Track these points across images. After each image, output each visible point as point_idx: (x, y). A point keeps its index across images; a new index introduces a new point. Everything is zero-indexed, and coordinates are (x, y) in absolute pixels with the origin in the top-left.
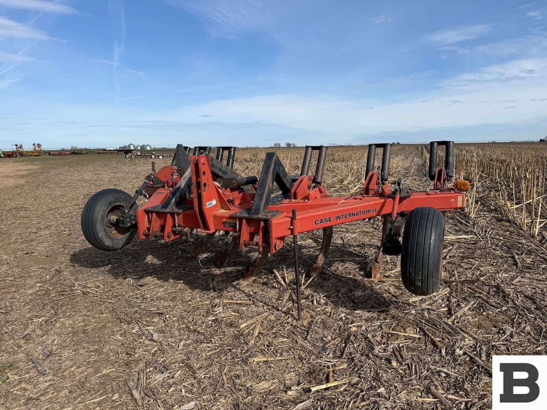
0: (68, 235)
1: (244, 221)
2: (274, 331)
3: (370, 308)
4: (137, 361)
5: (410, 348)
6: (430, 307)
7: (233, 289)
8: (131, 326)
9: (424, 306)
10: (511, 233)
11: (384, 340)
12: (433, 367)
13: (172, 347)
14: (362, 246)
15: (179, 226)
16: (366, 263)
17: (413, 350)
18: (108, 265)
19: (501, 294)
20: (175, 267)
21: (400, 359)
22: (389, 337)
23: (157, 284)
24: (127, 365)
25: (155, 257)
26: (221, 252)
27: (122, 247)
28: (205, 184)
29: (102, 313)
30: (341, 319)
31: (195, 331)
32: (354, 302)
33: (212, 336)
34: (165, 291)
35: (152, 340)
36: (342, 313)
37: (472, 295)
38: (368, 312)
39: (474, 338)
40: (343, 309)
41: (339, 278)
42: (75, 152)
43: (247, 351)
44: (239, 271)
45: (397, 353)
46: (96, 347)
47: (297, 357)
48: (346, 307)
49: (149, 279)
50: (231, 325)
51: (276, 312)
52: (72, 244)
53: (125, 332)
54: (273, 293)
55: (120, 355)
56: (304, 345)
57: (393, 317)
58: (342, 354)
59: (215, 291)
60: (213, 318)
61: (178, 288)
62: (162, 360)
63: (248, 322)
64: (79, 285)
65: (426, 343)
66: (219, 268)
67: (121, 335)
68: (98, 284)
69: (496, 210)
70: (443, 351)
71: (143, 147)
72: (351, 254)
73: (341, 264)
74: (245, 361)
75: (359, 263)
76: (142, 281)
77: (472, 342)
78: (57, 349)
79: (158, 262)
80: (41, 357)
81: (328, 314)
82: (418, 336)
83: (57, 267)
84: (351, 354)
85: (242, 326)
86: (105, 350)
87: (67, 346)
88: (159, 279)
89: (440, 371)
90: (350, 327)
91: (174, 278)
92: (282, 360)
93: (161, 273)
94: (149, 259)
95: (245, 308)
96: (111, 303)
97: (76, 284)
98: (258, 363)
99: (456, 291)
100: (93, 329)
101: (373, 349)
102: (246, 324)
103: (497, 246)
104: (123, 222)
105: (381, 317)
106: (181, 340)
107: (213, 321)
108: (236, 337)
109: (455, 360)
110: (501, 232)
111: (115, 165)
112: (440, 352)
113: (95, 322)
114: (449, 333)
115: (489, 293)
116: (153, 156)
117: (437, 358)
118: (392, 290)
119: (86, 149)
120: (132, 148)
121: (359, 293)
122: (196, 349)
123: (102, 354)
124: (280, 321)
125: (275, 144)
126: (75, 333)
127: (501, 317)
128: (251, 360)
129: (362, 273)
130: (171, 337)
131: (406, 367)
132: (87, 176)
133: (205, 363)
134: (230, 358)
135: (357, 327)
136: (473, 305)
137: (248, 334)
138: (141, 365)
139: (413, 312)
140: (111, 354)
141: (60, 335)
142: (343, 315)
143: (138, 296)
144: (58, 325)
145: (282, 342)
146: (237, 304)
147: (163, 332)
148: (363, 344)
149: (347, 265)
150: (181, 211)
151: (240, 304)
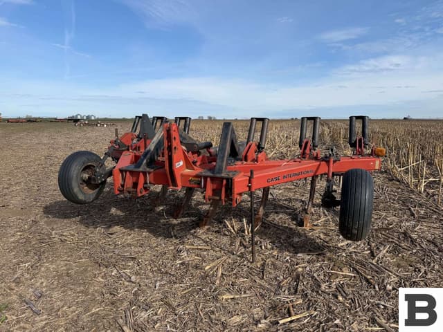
0: (38, 190)
1: (209, 179)
2: (234, 272)
3: (309, 252)
4: (122, 301)
5: (350, 285)
6: (356, 250)
7: (191, 236)
8: (109, 270)
9: (351, 249)
10: (402, 190)
11: (327, 279)
12: (372, 301)
13: (150, 287)
14: (290, 200)
15: (150, 183)
16: (296, 215)
17: (353, 287)
18: (78, 216)
19: (409, 239)
20: (137, 218)
21: (344, 295)
22: (330, 276)
23: (124, 233)
24: (112, 304)
25: (118, 209)
26: (174, 205)
27: (93, 201)
28: (175, 148)
29: (82, 259)
30: (287, 261)
31: (167, 273)
32: (294, 247)
33: (182, 277)
34: (132, 238)
35: (130, 281)
36: (287, 256)
37: (387, 240)
38: (308, 255)
39: (397, 276)
40: (287, 253)
41: (277, 227)
42: (30, 120)
43: (215, 290)
44: (193, 221)
45: (341, 290)
46: (82, 288)
47: (258, 294)
48: (288, 251)
49: (116, 228)
50: (197, 267)
51: (232, 256)
52: (42, 198)
53: (105, 275)
54: (225, 240)
55: (106, 296)
56: (262, 284)
57: (329, 259)
58: (296, 291)
59: (177, 238)
60: (180, 262)
61: (143, 236)
62: (143, 299)
63: (211, 265)
64: (56, 234)
65: (361, 280)
66: (176, 219)
67: (102, 277)
68: (73, 233)
69: (386, 172)
70: (377, 287)
71: (88, 117)
72: (281, 207)
73: (276, 215)
74: (216, 299)
75: (290, 214)
76: (111, 230)
77: (397, 279)
78: (46, 291)
79: (122, 214)
80: (33, 298)
81: (276, 257)
82: (353, 275)
83: (33, 218)
84: (303, 290)
85: (207, 268)
86: (90, 291)
87: (55, 288)
88: (126, 228)
89: (379, 304)
90: (297, 268)
91: (138, 228)
92: (246, 297)
93: (126, 223)
94: (113, 211)
95: (205, 253)
96: (87, 249)
97: (53, 232)
98: (227, 300)
99: (373, 237)
100: (76, 273)
101: (320, 286)
102: (209, 267)
103: (394, 200)
104: (94, 180)
105: (320, 259)
106: (156, 281)
107: (181, 264)
108: (203, 278)
109: (388, 295)
110: (395, 190)
111: (67, 132)
112: (374, 288)
113: (77, 266)
114: (376, 271)
115: (399, 238)
116: (99, 125)
117: (373, 293)
118: (322, 236)
119: (39, 118)
120: (79, 117)
121: (296, 240)
122: (171, 289)
123: (88, 295)
124: (238, 264)
125: (199, 117)
126: (60, 276)
127: (413, 258)
128: (220, 298)
129: (294, 222)
130: (147, 279)
131: (350, 301)
132: (45, 140)
133: (182, 301)
134: (202, 296)
135: (302, 267)
136: (389, 248)
137: (213, 275)
138: (126, 304)
139: (344, 254)
140: (96, 294)
141: (47, 278)
142: (288, 258)
143: (111, 243)
144: (43, 269)
145: (243, 282)
146: (197, 249)
147: (139, 274)
148: (311, 282)
149: (281, 216)
150: (152, 170)
151: (200, 249)
